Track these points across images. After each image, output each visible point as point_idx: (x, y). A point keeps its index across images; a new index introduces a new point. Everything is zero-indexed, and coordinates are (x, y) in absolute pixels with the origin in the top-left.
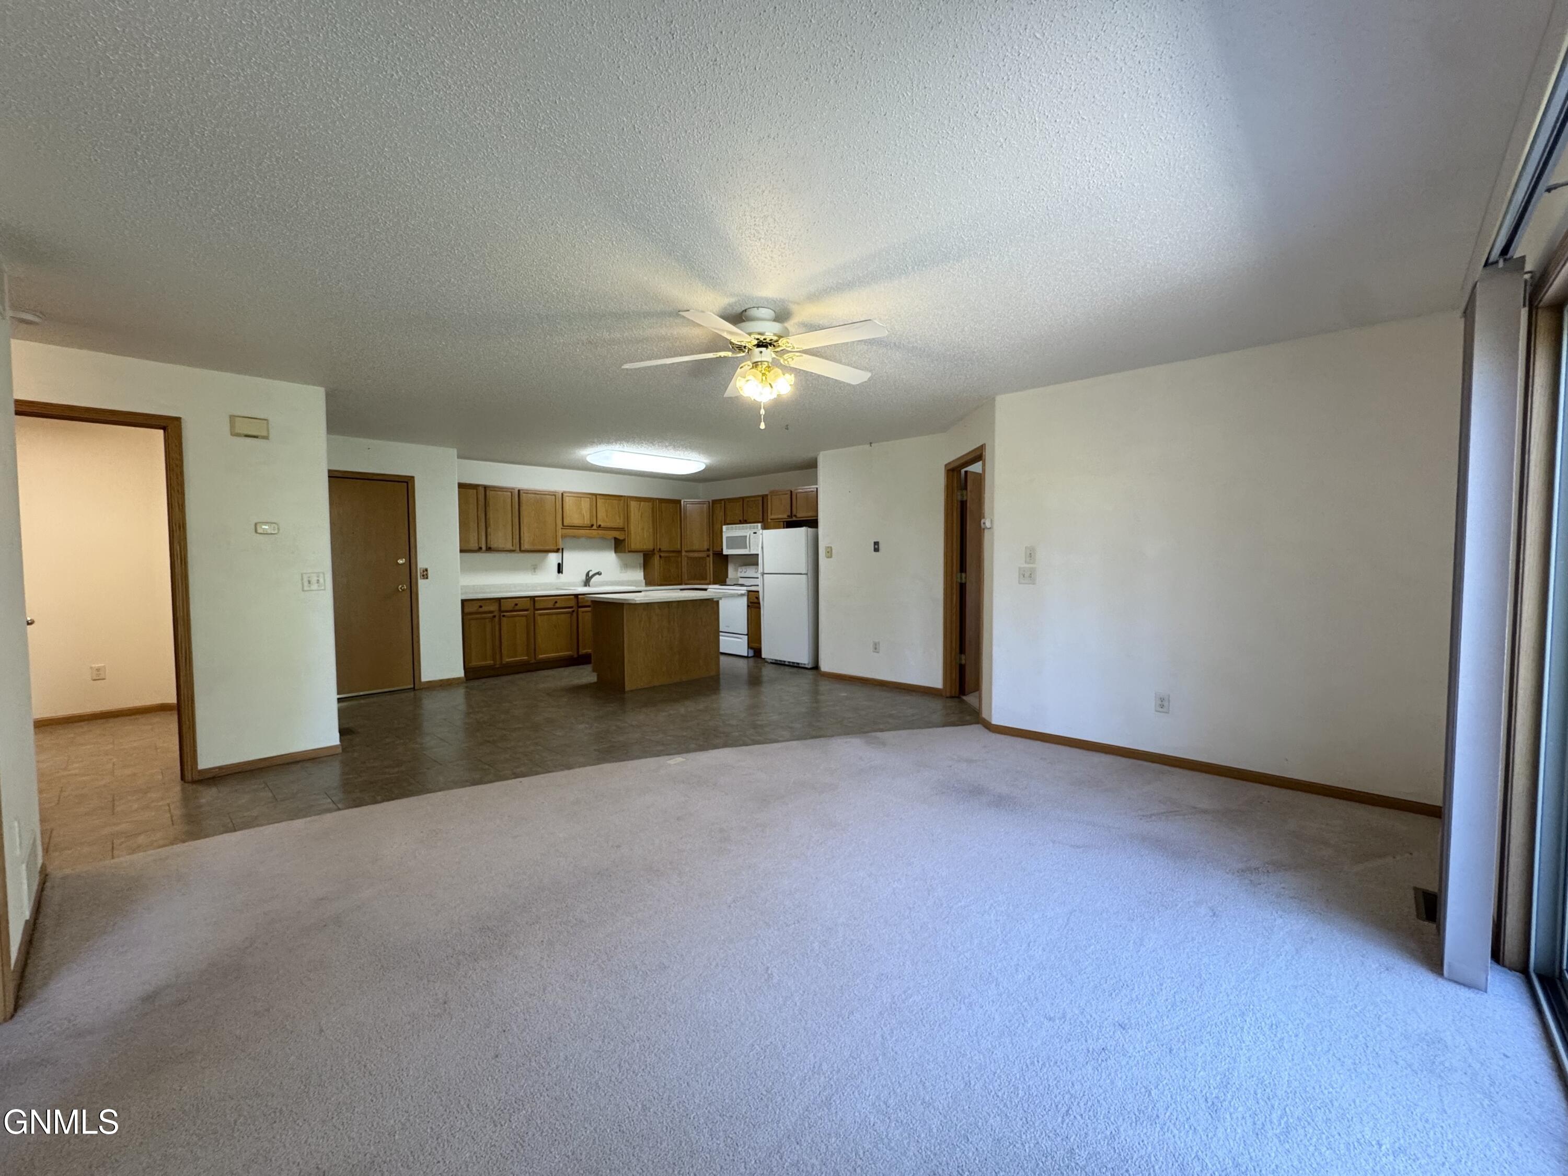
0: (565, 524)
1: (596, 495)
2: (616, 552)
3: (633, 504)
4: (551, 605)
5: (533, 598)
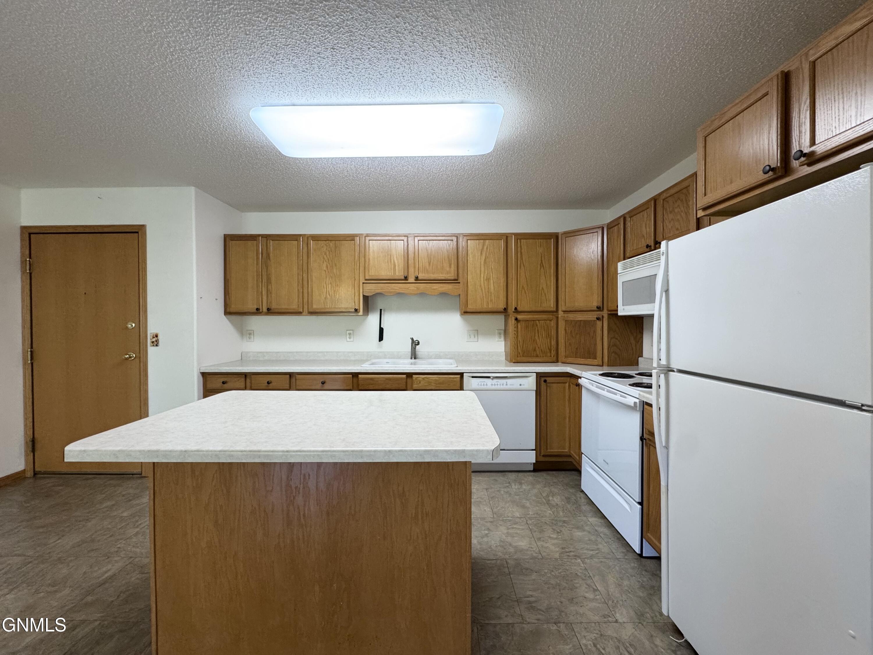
0: (368, 277)
2: (461, 314)
5: (292, 376)
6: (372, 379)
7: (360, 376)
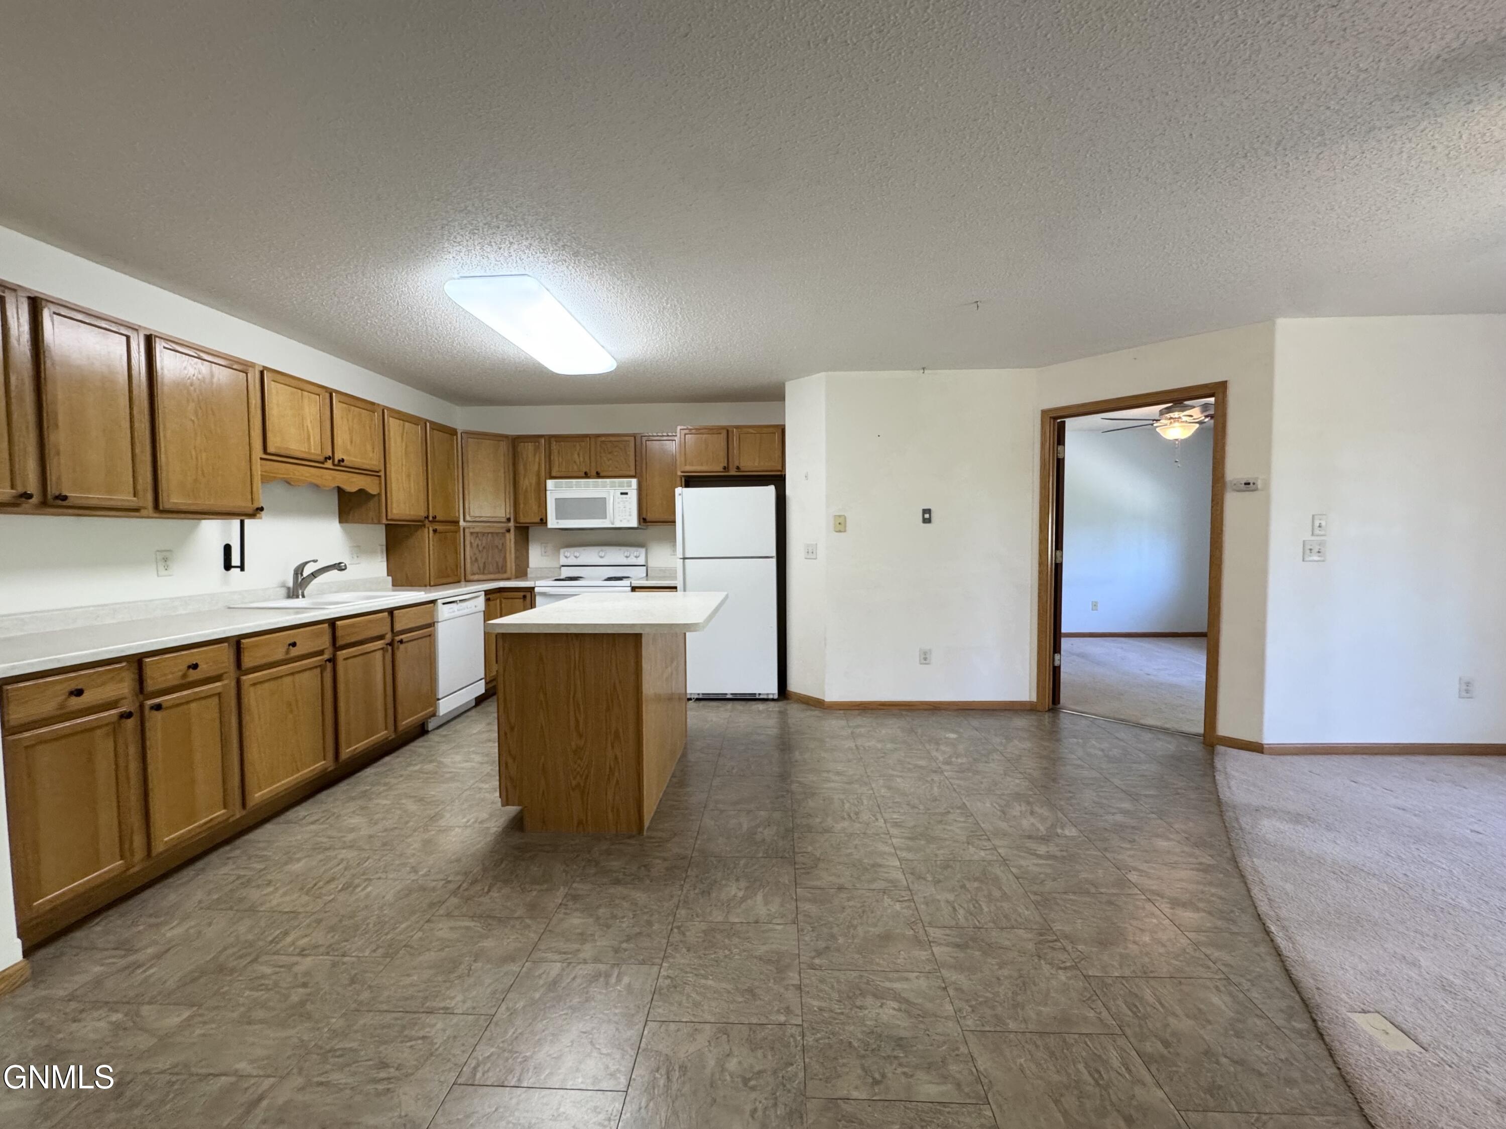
0: (271, 449)
1: (331, 392)
2: (340, 522)
3: (393, 424)
4: (280, 655)
5: (237, 643)
6: (352, 626)
7: (338, 623)
